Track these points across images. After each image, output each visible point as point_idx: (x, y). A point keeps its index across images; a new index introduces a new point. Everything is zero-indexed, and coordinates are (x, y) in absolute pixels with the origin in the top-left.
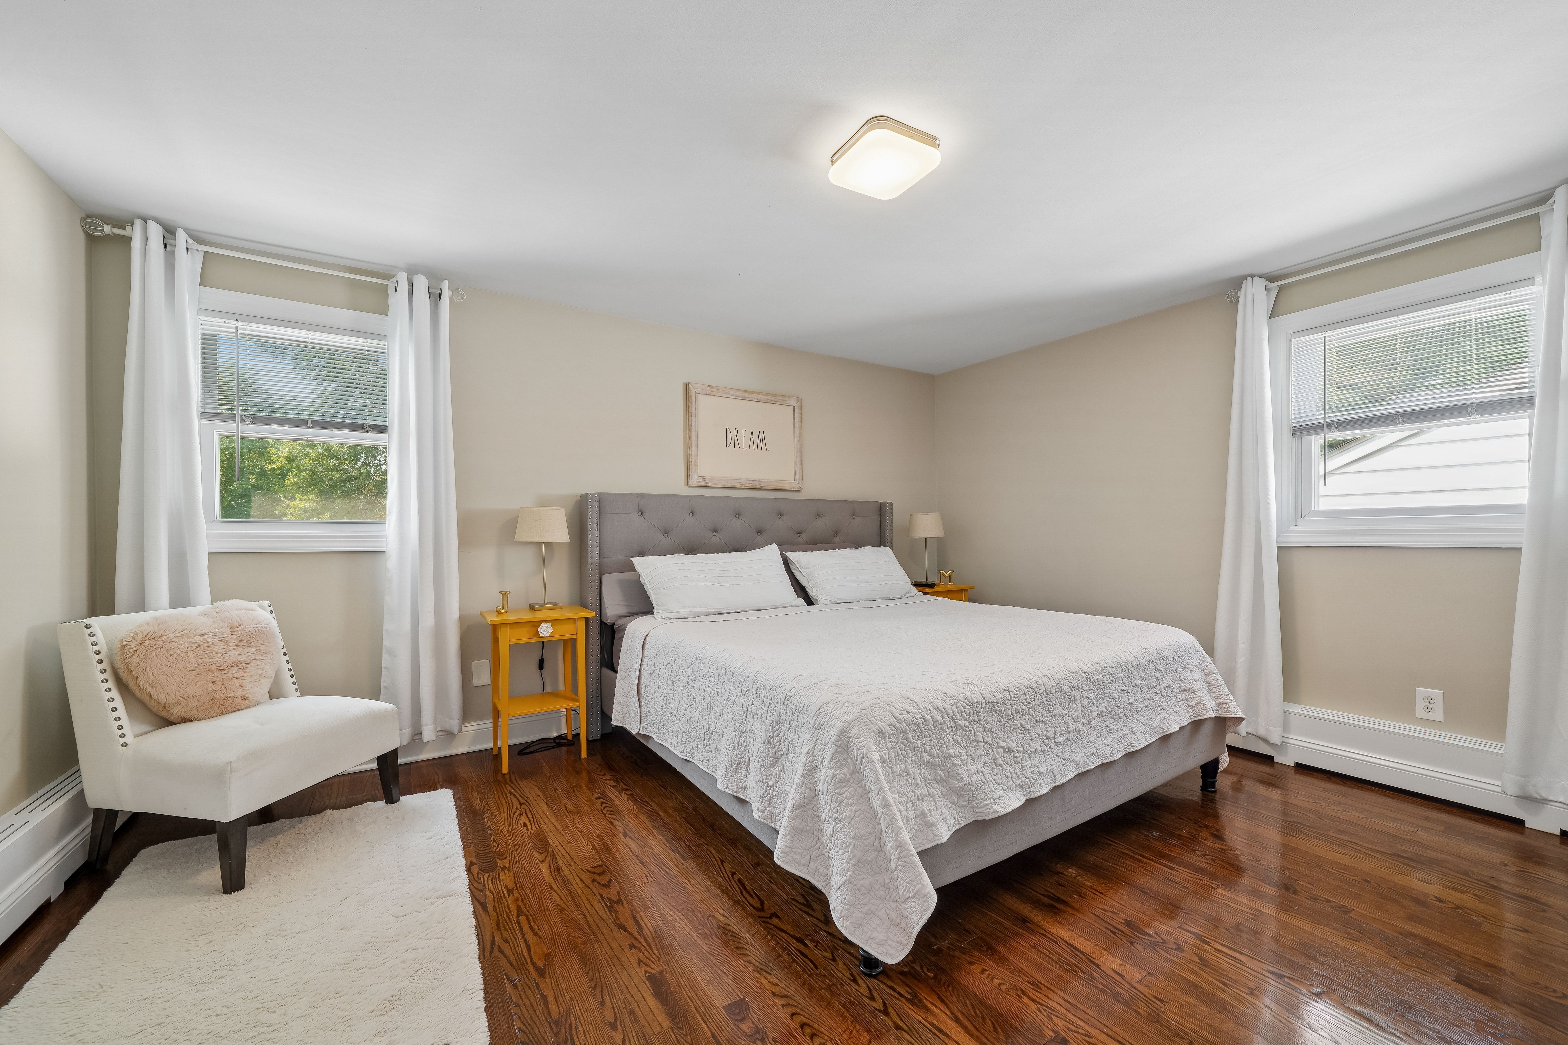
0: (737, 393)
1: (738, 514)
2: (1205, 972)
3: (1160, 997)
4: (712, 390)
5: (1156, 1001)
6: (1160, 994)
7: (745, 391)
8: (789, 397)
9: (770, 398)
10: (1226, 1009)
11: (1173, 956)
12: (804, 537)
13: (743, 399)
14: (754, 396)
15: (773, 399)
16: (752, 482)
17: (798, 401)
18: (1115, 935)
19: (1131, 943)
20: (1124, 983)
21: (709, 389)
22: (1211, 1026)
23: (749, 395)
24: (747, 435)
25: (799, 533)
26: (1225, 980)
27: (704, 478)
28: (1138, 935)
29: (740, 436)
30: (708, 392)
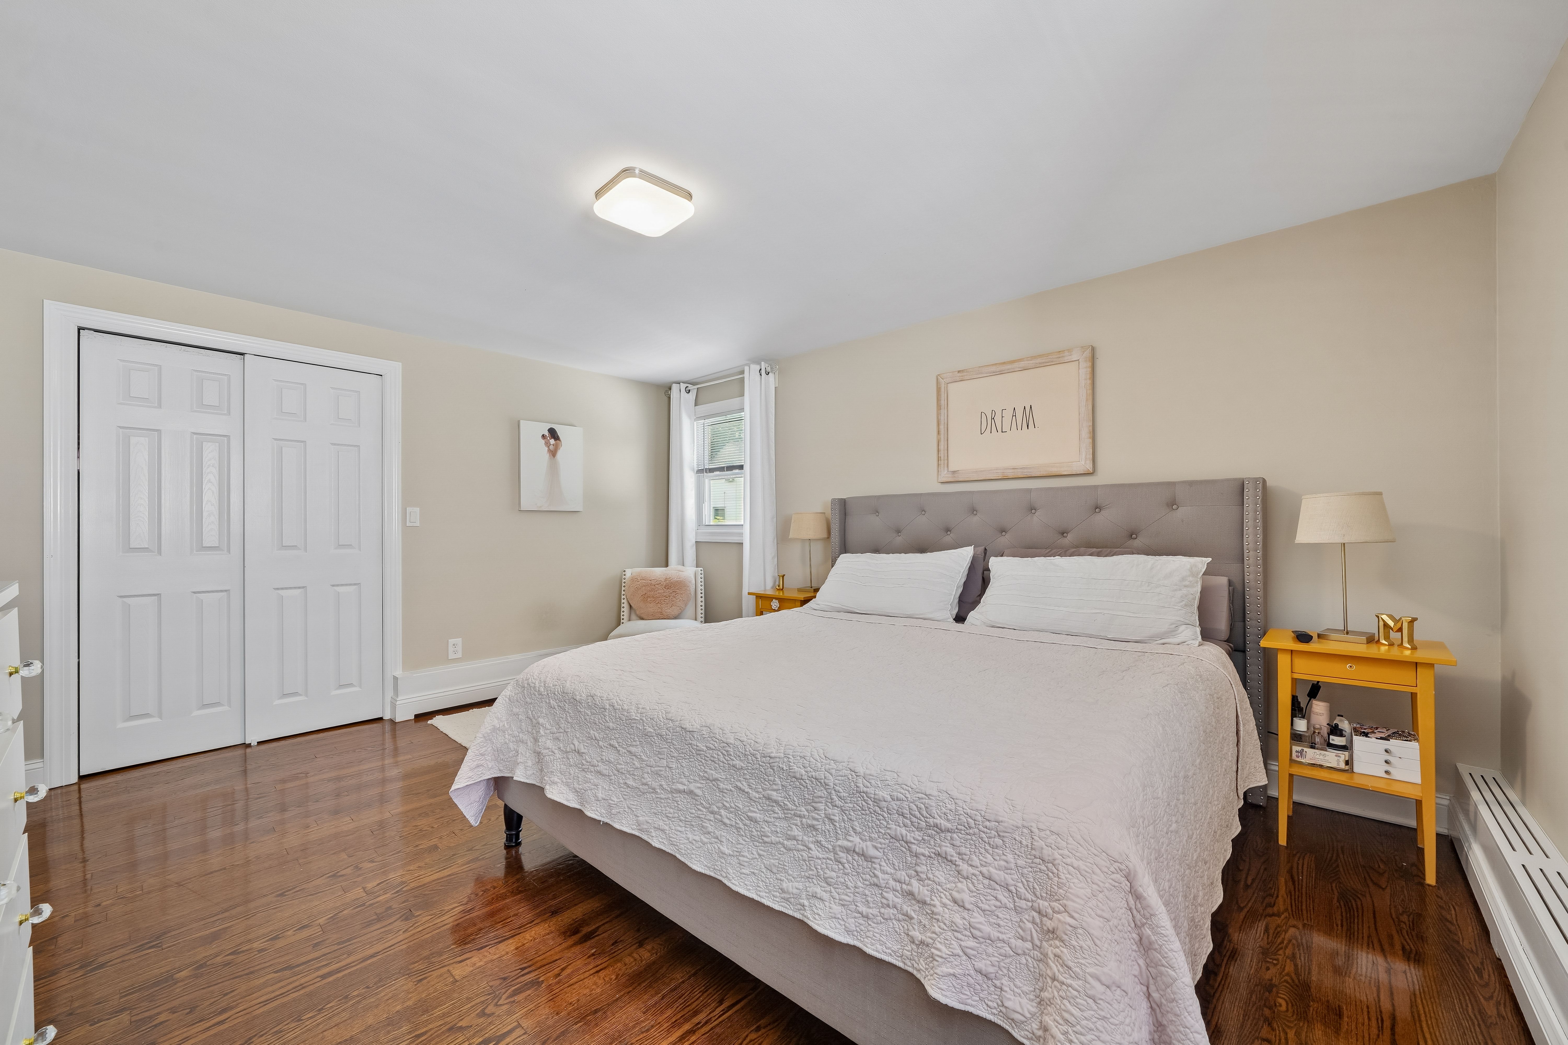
0: (994, 369)
1: (973, 511)
2: (441, 1025)
3: (425, 981)
4: (962, 375)
5: (421, 977)
6: (428, 982)
7: (1004, 363)
8: (1070, 350)
9: (1039, 360)
10: (388, 1025)
11: (474, 1006)
12: (1070, 538)
13: (1001, 373)
14: (1016, 365)
15: (1043, 361)
16: (1013, 471)
17: (1084, 352)
18: (521, 969)
19: (505, 979)
20: (451, 962)
21: (959, 374)
22: (377, 1006)
23: (1009, 367)
24: (1008, 415)
25: (1063, 533)
26: (423, 1038)
27: (954, 472)
28: (516, 987)
29: (998, 419)
30: (958, 379)
